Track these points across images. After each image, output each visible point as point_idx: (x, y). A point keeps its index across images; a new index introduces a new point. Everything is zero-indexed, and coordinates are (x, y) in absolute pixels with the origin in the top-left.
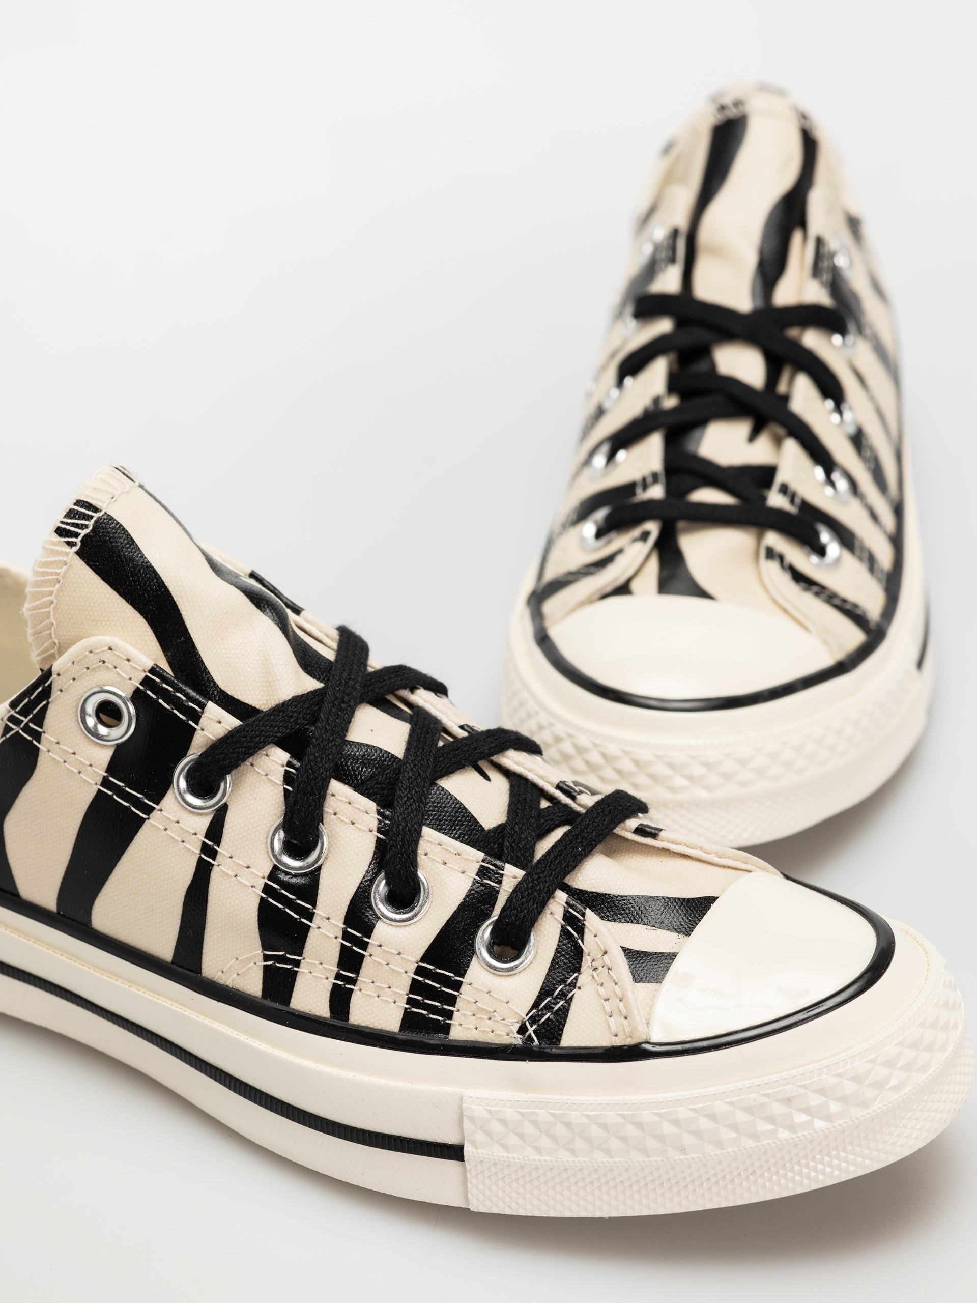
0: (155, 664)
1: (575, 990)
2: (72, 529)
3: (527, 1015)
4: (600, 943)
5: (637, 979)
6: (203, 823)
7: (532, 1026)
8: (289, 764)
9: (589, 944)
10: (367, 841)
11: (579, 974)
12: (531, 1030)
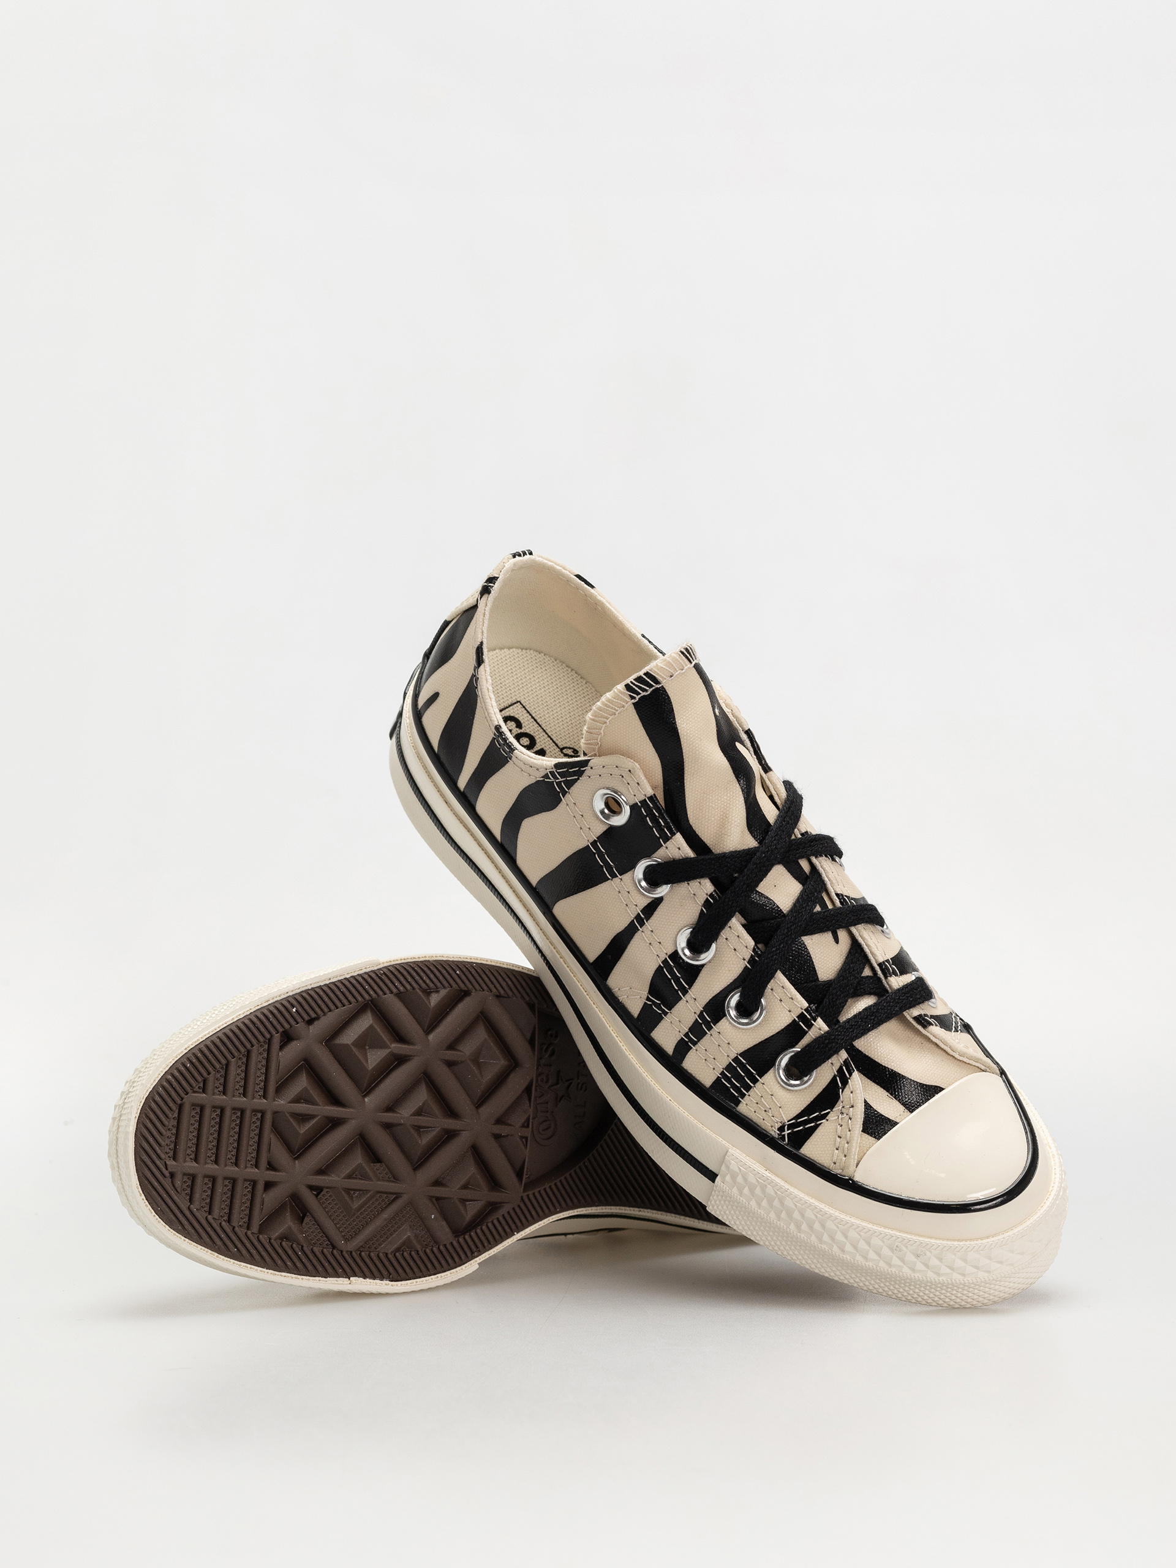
0: (654, 795)
1: (824, 1121)
2: (637, 689)
3: (788, 1121)
4: (852, 1100)
5: (865, 1130)
6: (643, 902)
7: (788, 1130)
8: (711, 895)
9: (845, 1095)
10: (739, 966)
11: (832, 1111)
12: (786, 1132)
